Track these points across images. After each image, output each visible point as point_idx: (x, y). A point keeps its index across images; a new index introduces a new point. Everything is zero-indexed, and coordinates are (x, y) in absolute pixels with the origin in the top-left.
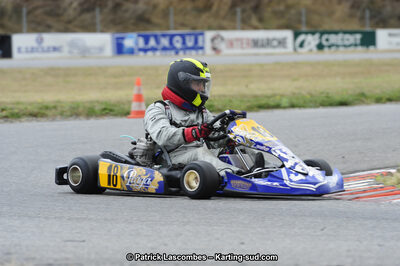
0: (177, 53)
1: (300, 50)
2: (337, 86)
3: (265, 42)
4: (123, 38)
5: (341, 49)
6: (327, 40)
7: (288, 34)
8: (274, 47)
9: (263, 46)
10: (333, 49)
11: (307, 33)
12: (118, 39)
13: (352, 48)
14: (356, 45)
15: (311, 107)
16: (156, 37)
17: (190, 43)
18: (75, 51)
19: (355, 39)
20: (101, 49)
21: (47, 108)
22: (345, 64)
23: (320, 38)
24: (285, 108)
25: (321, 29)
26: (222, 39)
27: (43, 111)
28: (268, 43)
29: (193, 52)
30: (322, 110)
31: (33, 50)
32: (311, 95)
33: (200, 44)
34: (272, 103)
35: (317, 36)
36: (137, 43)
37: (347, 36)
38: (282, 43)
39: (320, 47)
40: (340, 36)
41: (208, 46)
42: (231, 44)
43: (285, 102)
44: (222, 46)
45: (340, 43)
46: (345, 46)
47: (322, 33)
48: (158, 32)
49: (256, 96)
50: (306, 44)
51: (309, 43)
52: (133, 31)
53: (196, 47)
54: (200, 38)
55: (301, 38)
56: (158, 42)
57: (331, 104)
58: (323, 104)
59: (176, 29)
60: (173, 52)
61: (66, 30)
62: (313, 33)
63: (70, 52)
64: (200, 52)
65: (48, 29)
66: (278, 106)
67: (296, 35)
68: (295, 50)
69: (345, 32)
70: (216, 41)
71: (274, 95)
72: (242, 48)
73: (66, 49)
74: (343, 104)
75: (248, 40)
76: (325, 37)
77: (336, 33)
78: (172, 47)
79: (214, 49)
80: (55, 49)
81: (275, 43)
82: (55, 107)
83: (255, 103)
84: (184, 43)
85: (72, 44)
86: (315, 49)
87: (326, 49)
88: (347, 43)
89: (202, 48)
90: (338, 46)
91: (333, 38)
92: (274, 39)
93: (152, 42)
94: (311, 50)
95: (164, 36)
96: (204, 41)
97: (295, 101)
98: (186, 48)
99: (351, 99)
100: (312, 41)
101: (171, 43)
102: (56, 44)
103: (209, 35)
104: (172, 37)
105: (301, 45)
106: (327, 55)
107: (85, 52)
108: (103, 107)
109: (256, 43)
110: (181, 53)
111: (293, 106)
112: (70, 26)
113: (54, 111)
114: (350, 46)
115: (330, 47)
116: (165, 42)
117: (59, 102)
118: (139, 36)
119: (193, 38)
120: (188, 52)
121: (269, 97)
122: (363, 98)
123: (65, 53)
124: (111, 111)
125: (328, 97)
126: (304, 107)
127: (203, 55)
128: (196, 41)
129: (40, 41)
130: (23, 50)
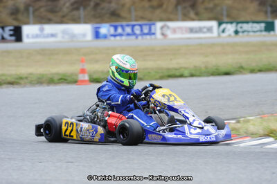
0: (137, 37)
3: (198, 29)
4: (99, 28)
5: (251, 34)
6: (241, 27)
7: (214, 24)
8: (204, 33)
9: (196, 32)
10: (246, 33)
11: (227, 23)
12: (96, 28)
13: (258, 33)
14: (261, 31)
15: (204, 76)
16: (122, 26)
17: (146, 31)
18: (67, 37)
19: (261, 27)
20: (84, 35)
21: (21, 78)
23: (237, 26)
24: (186, 77)
26: (168, 27)
27: (17, 81)
28: (200, 30)
29: (148, 37)
30: (212, 78)
31: (37, 36)
32: (206, 68)
33: (153, 31)
34: (178, 74)
35: (234, 25)
36: (109, 31)
37: (255, 25)
38: (210, 30)
39: (236, 32)
40: (250, 25)
41: (159, 35)
42: (174, 31)
43: (186, 73)
44: (168, 32)
45: (250, 29)
46: (254, 32)
47: (238, 23)
48: (124, 23)
49: (168, 69)
50: (226, 30)
51: (229, 30)
52: (106, 22)
53: (150, 33)
54: (153, 27)
55: (223, 26)
56: (123, 30)
57: (219, 74)
58: (213, 74)
59: (136, 20)
60: (134, 37)
61: (61, 22)
62: (231, 23)
63: (63, 37)
64: (153, 37)
65: (49, 21)
66: (181, 76)
67: (220, 24)
68: (219, 35)
69: (254, 22)
71: (181, 68)
72: (182, 33)
73: (60, 35)
74: (227, 74)
75: (186, 28)
76: (240, 25)
77: (247, 22)
78: (133, 34)
79: (163, 34)
80: (53, 35)
81: (205, 30)
82: (26, 78)
83: (167, 74)
84: (142, 30)
85: (64, 32)
86: (233, 34)
87: (240, 34)
88: (255, 29)
89: (154, 34)
90: (249, 32)
91: (246, 27)
92: (204, 27)
93: (120, 30)
94: (230, 35)
95: (128, 25)
96: (155, 29)
97: (193, 72)
98: (143, 34)
99: (233, 70)
100: (230, 28)
101: (133, 30)
102: (53, 32)
103: (159, 24)
104: (133, 26)
105: (223, 31)
106: (241, 38)
109: (191, 30)
110: (140, 37)
111: (192, 76)
112: (65, 19)
113: (26, 81)
114: (257, 31)
115: (243, 32)
116: (128, 30)
118: (111, 26)
119: (148, 27)
120: (144, 37)
121: (176, 69)
122: (241, 70)
123: (59, 38)
124: (65, 80)
125: (217, 69)
126: (199, 76)
127: (156, 38)
128: (150, 29)
129: (42, 30)
130: (30, 36)
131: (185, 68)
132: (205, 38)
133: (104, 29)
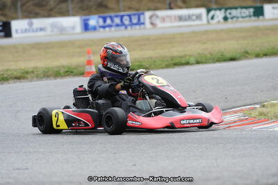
0: (126, 28)
1: (212, 22)
2: (230, 46)
3: (187, 17)
4: (88, 20)
5: (240, 19)
6: (230, 14)
7: (202, 11)
8: (193, 20)
9: (186, 20)
10: (235, 19)
11: (215, 9)
12: (85, 20)
13: (247, 19)
14: (250, 16)
15: (210, 63)
16: (111, 17)
17: (135, 20)
19: (250, 12)
20: (73, 28)
21: (27, 73)
22: (241, 30)
24: (192, 64)
25: (226, 6)
26: (157, 17)
27: (24, 75)
28: (189, 18)
29: (138, 27)
30: (218, 65)
31: (26, 31)
32: (211, 55)
33: (142, 20)
34: (183, 62)
36: (98, 22)
37: (244, 10)
38: (199, 17)
39: (226, 19)
40: (239, 10)
41: (148, 24)
42: (163, 20)
43: (192, 60)
45: (239, 15)
46: (243, 17)
47: (226, 9)
48: (113, 14)
49: (172, 58)
50: (215, 17)
51: (218, 17)
52: (95, 14)
53: (139, 23)
54: (142, 17)
55: (212, 13)
56: (112, 20)
57: (225, 60)
58: (219, 60)
59: (124, 11)
60: (123, 28)
62: (220, 9)
63: (52, 31)
64: (142, 26)
66: (187, 63)
67: (209, 11)
69: (242, 8)
70: (153, 18)
71: (186, 56)
72: (171, 22)
73: (49, 29)
74: (233, 59)
75: (175, 16)
76: (229, 11)
77: (236, 8)
78: (122, 24)
79: (152, 24)
80: (41, 29)
81: (194, 18)
82: (33, 72)
83: (172, 62)
84: (131, 20)
86: (222, 21)
87: (230, 20)
88: (244, 15)
89: (143, 24)
90: (238, 18)
91: (234, 12)
92: (193, 15)
93: (109, 21)
94: (219, 22)
95: (116, 16)
96: (144, 18)
97: (199, 60)
98: (132, 24)
99: (238, 56)
100: (219, 15)
101: (122, 21)
102: (42, 26)
103: (148, 14)
104: (122, 17)
105: (212, 18)
106: (230, 25)
107: (62, 30)
108: (67, 69)
109: (181, 18)
110: (129, 28)
111: (198, 63)
112: (52, 13)
113: (32, 74)
114: (246, 17)
115: (232, 18)
116: (117, 21)
117: (36, 68)
118: (100, 17)
119: (137, 17)
120: (134, 27)
121: (181, 57)
122: (247, 55)
123: (48, 32)
124: (72, 72)
125: (222, 55)
126: (206, 63)
127: (145, 28)
128: (139, 19)
129: (31, 24)
130: (19, 31)
131: (190, 56)
132: (196, 25)
133: (93, 21)
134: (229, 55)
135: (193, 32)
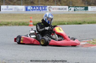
0: (40, 11)
1: (70, 11)
2: (78, 19)
3: (61, 9)
5: (80, 11)
6: (76, 9)
7: (67, 7)
8: (64, 10)
9: (61, 10)
11: (71, 7)
12: (26, 7)
14: (83, 10)
16: (35, 7)
18: (16, 10)
19: (83, 9)
20: (22, 9)
22: (81, 14)
23: (75, 8)
24: (66, 24)
25: (75, 6)
26: (51, 8)
27: (8, 24)
28: (62, 9)
29: (44, 11)
30: (75, 25)
31: (6, 9)
32: (72, 22)
33: (46, 9)
34: (63, 23)
36: (31, 8)
37: (81, 8)
38: (65, 9)
39: (75, 10)
42: (53, 9)
43: (66, 23)
44: (51, 9)
46: (81, 10)
47: (75, 7)
48: (36, 6)
49: (59, 22)
50: (71, 9)
51: (72, 9)
53: (45, 9)
54: (46, 7)
55: (70, 8)
56: (36, 8)
57: (77, 24)
58: (75, 24)
59: (40, 5)
60: (39, 11)
61: (14, 5)
62: (73, 7)
63: (15, 10)
64: (46, 11)
65: (10, 4)
66: (64, 24)
67: (69, 7)
68: (69, 11)
69: (81, 7)
71: (64, 21)
72: (56, 10)
74: (80, 24)
75: (57, 8)
76: (76, 8)
77: (79, 7)
78: (39, 9)
79: (49, 10)
80: (11, 9)
81: (64, 9)
82: (11, 23)
83: (59, 23)
84: (42, 8)
85: (15, 8)
88: (81, 9)
89: (46, 10)
90: (79, 10)
92: (64, 8)
94: (72, 11)
95: (37, 7)
98: (42, 10)
99: (82, 23)
100: (73, 9)
101: (39, 8)
102: (11, 8)
103: (48, 7)
104: (39, 7)
105: (70, 10)
106: (76, 12)
107: (18, 10)
108: (22, 23)
109: (59, 9)
111: (68, 24)
113: (10, 24)
115: (77, 10)
116: (37, 8)
117: (12, 22)
118: (31, 6)
119: (44, 7)
120: (43, 11)
122: (85, 23)
123: (13, 10)
124: (24, 24)
126: (71, 24)
127: (47, 11)
129: (8, 7)
130: (3, 9)
131: (65, 21)
133: (29, 8)
134: (79, 22)
135: (64, 14)
